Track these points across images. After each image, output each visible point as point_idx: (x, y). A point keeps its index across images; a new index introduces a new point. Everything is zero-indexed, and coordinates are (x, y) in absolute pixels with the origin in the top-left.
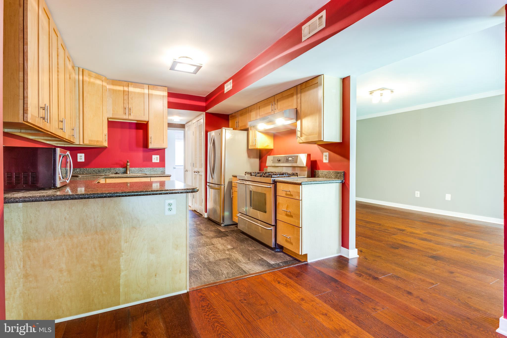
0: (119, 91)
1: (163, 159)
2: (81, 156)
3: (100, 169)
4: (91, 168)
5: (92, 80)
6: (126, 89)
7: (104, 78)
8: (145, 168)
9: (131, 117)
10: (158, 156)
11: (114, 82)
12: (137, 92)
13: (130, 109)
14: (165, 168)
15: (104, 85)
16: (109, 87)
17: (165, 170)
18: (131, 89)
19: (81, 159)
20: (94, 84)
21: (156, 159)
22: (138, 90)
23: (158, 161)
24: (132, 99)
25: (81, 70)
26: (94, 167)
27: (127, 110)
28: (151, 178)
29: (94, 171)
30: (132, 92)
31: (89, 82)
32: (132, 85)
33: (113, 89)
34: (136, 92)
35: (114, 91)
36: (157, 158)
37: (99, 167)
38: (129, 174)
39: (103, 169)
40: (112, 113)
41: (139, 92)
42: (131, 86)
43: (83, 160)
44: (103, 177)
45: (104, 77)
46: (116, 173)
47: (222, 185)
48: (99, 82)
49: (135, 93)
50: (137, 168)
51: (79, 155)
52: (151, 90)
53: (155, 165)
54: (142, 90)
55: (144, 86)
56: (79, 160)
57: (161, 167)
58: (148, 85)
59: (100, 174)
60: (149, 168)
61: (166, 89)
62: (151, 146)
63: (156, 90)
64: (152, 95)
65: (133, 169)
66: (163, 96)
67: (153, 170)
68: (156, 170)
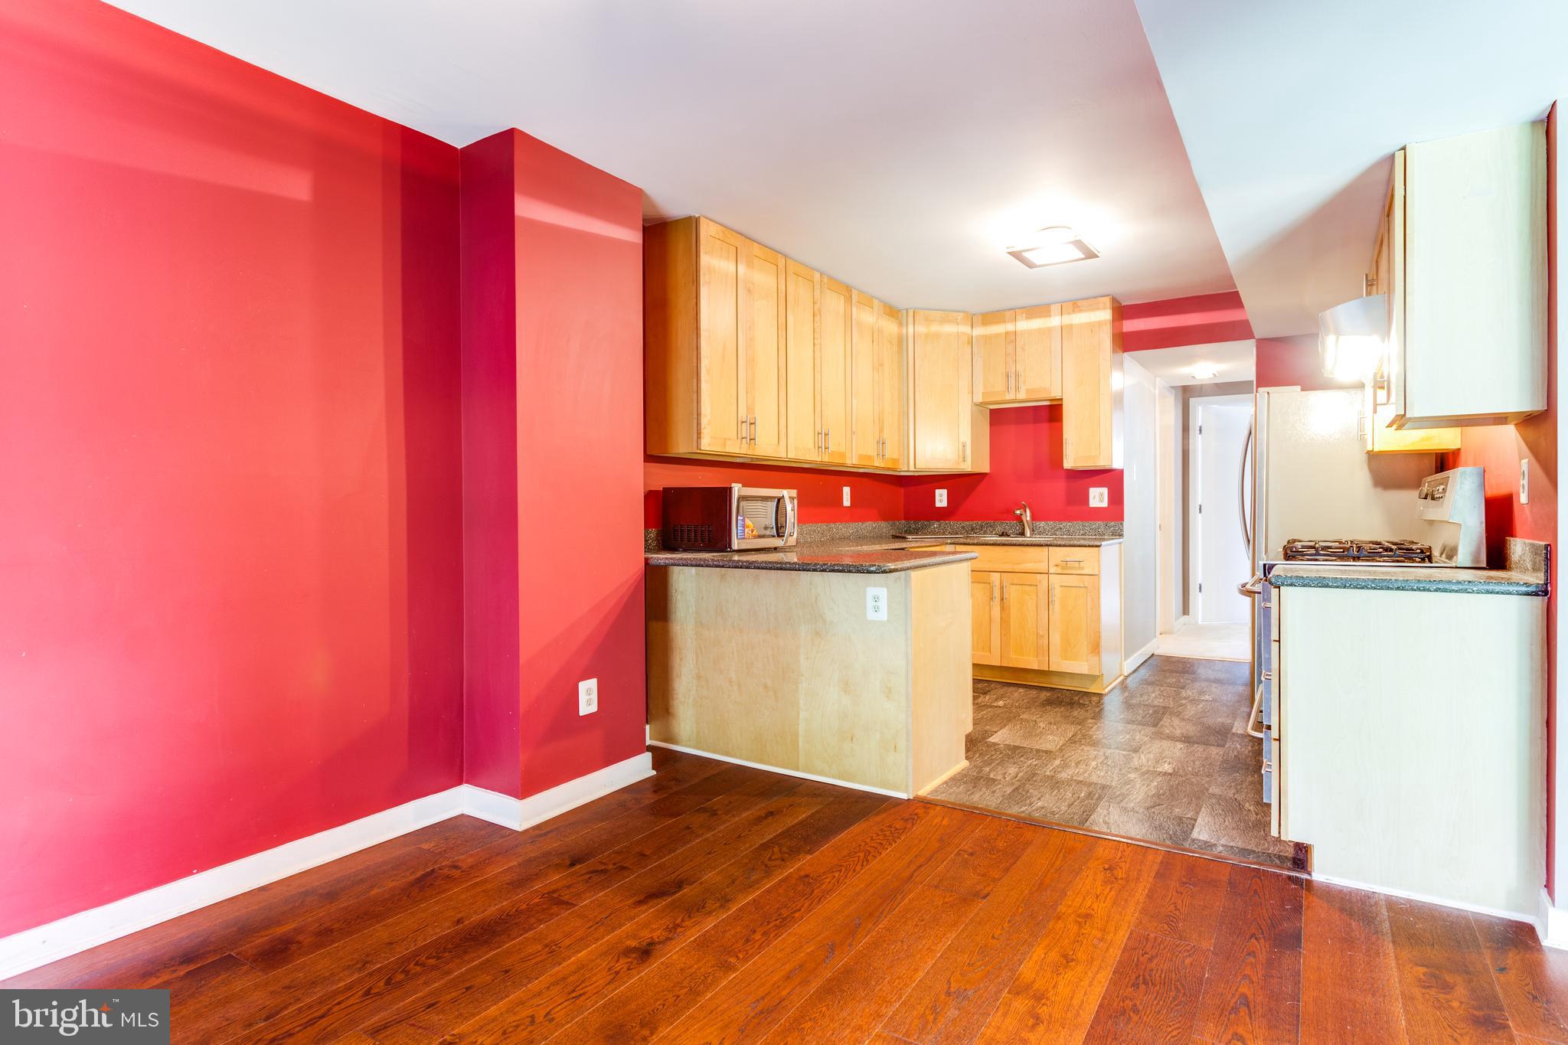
0: (997, 336)
1: (1116, 499)
2: (941, 495)
3: (974, 523)
4: (958, 520)
5: (934, 328)
6: (1010, 327)
7: (960, 316)
8: (1069, 524)
9: (1022, 396)
10: (1105, 491)
11: (990, 317)
12: (1035, 329)
13: (1017, 375)
14: (1122, 524)
15: (961, 333)
16: (979, 331)
17: (1122, 530)
18: (1023, 325)
19: (941, 501)
20: (937, 336)
21: (1098, 497)
22: (1037, 324)
23: (1105, 504)
24: (1023, 350)
25: (911, 314)
26: (964, 520)
27: (1012, 377)
28: (1050, 548)
29: (963, 527)
30: (1023, 332)
31: (927, 336)
33: (984, 334)
34: (1032, 330)
35: (987, 339)
36: (1101, 495)
37: (972, 520)
38: (1030, 537)
39: (979, 523)
40: (983, 393)
41: (1039, 329)
43: (944, 504)
44: (949, 541)
45: (962, 314)
46: (1002, 535)
48: (949, 329)
49: (1030, 332)
50: (1052, 522)
51: (938, 492)
52: (1069, 314)
53: (1097, 514)
54: (1047, 319)
55: (1049, 311)
56: (938, 504)
57: (1112, 520)
58: (1060, 304)
59: (975, 535)
60: (1081, 523)
61: (1107, 301)
62: (1068, 464)
63: (1080, 311)
64: (1070, 327)
65: (1042, 524)
66: (1100, 324)
67: (1091, 529)
68: (1098, 529)
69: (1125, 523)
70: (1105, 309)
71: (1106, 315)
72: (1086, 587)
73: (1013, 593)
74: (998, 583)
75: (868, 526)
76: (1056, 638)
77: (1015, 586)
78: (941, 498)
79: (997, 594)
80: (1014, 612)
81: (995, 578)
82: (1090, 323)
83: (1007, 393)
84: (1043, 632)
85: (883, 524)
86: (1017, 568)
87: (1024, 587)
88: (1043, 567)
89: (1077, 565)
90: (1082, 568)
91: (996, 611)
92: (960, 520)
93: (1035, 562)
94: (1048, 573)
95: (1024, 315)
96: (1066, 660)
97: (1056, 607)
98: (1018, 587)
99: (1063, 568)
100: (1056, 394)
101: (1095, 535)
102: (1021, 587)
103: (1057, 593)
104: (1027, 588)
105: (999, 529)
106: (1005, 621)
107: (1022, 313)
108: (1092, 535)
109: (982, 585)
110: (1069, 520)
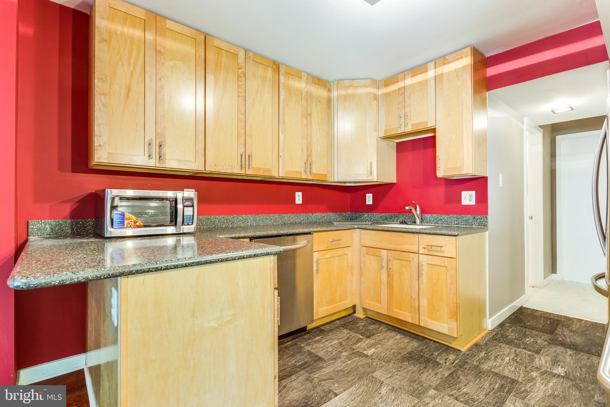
0: (394, 92)
1: (482, 199)
2: (369, 197)
3: (387, 215)
5: (351, 91)
6: (401, 84)
7: (368, 82)
8: (447, 216)
9: (408, 129)
10: (473, 193)
14: (486, 217)
15: (369, 93)
17: (486, 222)
18: (409, 81)
19: (369, 201)
20: (353, 96)
21: (468, 198)
22: (419, 78)
23: (473, 203)
24: (409, 98)
25: (336, 84)
26: (381, 212)
27: (402, 118)
28: (420, 235)
29: (381, 217)
30: (409, 86)
31: (346, 96)
33: (388, 91)
34: (415, 83)
35: (387, 95)
36: (471, 196)
37: (386, 213)
38: (419, 225)
39: (390, 214)
43: (371, 203)
45: (369, 80)
48: (361, 91)
51: (368, 195)
52: (440, 66)
53: (467, 210)
54: (425, 74)
55: (427, 68)
56: (368, 203)
57: (479, 215)
58: (434, 62)
59: (387, 222)
60: (455, 216)
61: (469, 50)
62: (440, 174)
63: (449, 62)
64: (441, 75)
65: (428, 216)
66: (464, 68)
67: (462, 220)
68: (468, 220)
69: (489, 217)
70: (467, 57)
71: (467, 61)
72: (446, 267)
73: (395, 265)
74: (385, 257)
75: (318, 216)
76: (424, 302)
77: (396, 260)
78: (369, 199)
79: (385, 264)
80: (395, 278)
81: (384, 253)
82: (456, 70)
83: (399, 128)
84: (415, 296)
85: (331, 214)
86: (397, 247)
87: (402, 261)
88: (415, 248)
89: (439, 249)
90: (443, 252)
91: (384, 276)
92: (379, 213)
93: (410, 245)
94: (418, 253)
95: (410, 74)
96: (432, 320)
97: (424, 279)
98: (398, 261)
99: (428, 250)
100: (431, 124)
101: (466, 225)
102: (400, 261)
103: (425, 269)
104: (404, 262)
105: (402, 219)
106: (390, 284)
107: (409, 74)
108: (463, 225)
109: (376, 257)
110: (447, 214)
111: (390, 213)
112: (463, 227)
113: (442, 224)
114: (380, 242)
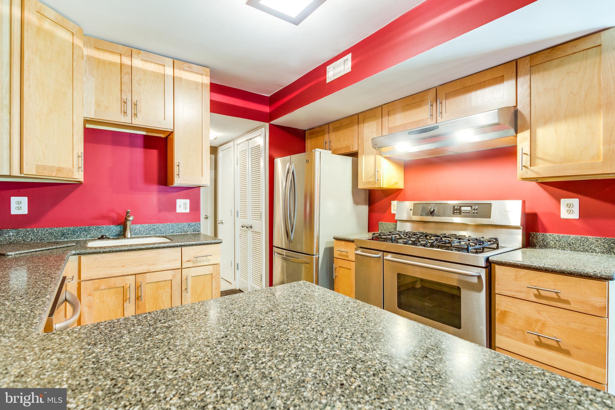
0: (111, 63)
1: (195, 207)
2: (19, 203)
3: (65, 229)
4: (44, 227)
5: (47, 25)
6: (126, 61)
7: (75, 29)
8: (161, 225)
10: (188, 201)
12: (150, 71)
13: (135, 105)
14: (199, 224)
15: (77, 46)
16: (88, 52)
17: (200, 228)
18: (137, 63)
19: (19, 209)
21: (182, 206)
22: (151, 67)
23: (188, 211)
24: (139, 84)
26: (52, 226)
27: (129, 105)
28: (183, 248)
29: (51, 234)
30: (139, 70)
31: (38, 29)
32: (140, 55)
33: (97, 57)
34: (147, 70)
35: (100, 63)
36: (185, 204)
38: (131, 238)
39: (72, 228)
40: (95, 110)
41: (153, 72)
42: (138, 56)
43: (24, 211)
45: (78, 28)
46: (102, 238)
47: (314, 255)
48: (63, 34)
49: (145, 72)
50: (146, 225)
51: (15, 199)
52: (179, 69)
53: (182, 217)
55: (163, 61)
56: (14, 212)
57: (193, 222)
58: (172, 60)
59: (66, 240)
60: (170, 224)
62: (177, 183)
64: (180, 79)
67: (178, 228)
68: (184, 227)
70: (206, 76)
71: (207, 80)
72: (211, 274)
73: (148, 291)
77: (149, 285)
78: (19, 206)
79: (131, 294)
81: (130, 281)
82: (195, 82)
83: (123, 116)
86: (153, 268)
87: (158, 283)
88: (176, 264)
89: (205, 258)
91: (130, 311)
92: (46, 227)
94: (181, 268)
97: (188, 294)
98: (152, 284)
100: (167, 126)
101: (181, 232)
102: (155, 284)
103: (189, 283)
107: (138, 53)
108: (179, 232)
109: (114, 290)
110: (161, 223)
111: (71, 226)
112: (179, 235)
113: (155, 234)
114: (123, 266)
